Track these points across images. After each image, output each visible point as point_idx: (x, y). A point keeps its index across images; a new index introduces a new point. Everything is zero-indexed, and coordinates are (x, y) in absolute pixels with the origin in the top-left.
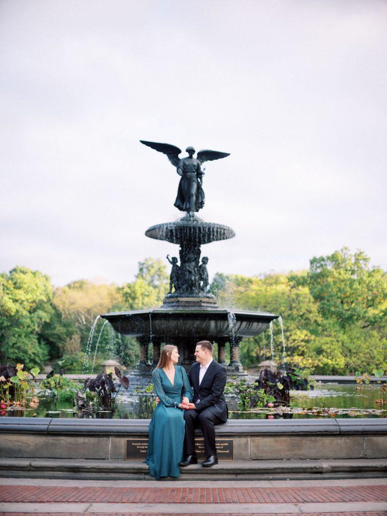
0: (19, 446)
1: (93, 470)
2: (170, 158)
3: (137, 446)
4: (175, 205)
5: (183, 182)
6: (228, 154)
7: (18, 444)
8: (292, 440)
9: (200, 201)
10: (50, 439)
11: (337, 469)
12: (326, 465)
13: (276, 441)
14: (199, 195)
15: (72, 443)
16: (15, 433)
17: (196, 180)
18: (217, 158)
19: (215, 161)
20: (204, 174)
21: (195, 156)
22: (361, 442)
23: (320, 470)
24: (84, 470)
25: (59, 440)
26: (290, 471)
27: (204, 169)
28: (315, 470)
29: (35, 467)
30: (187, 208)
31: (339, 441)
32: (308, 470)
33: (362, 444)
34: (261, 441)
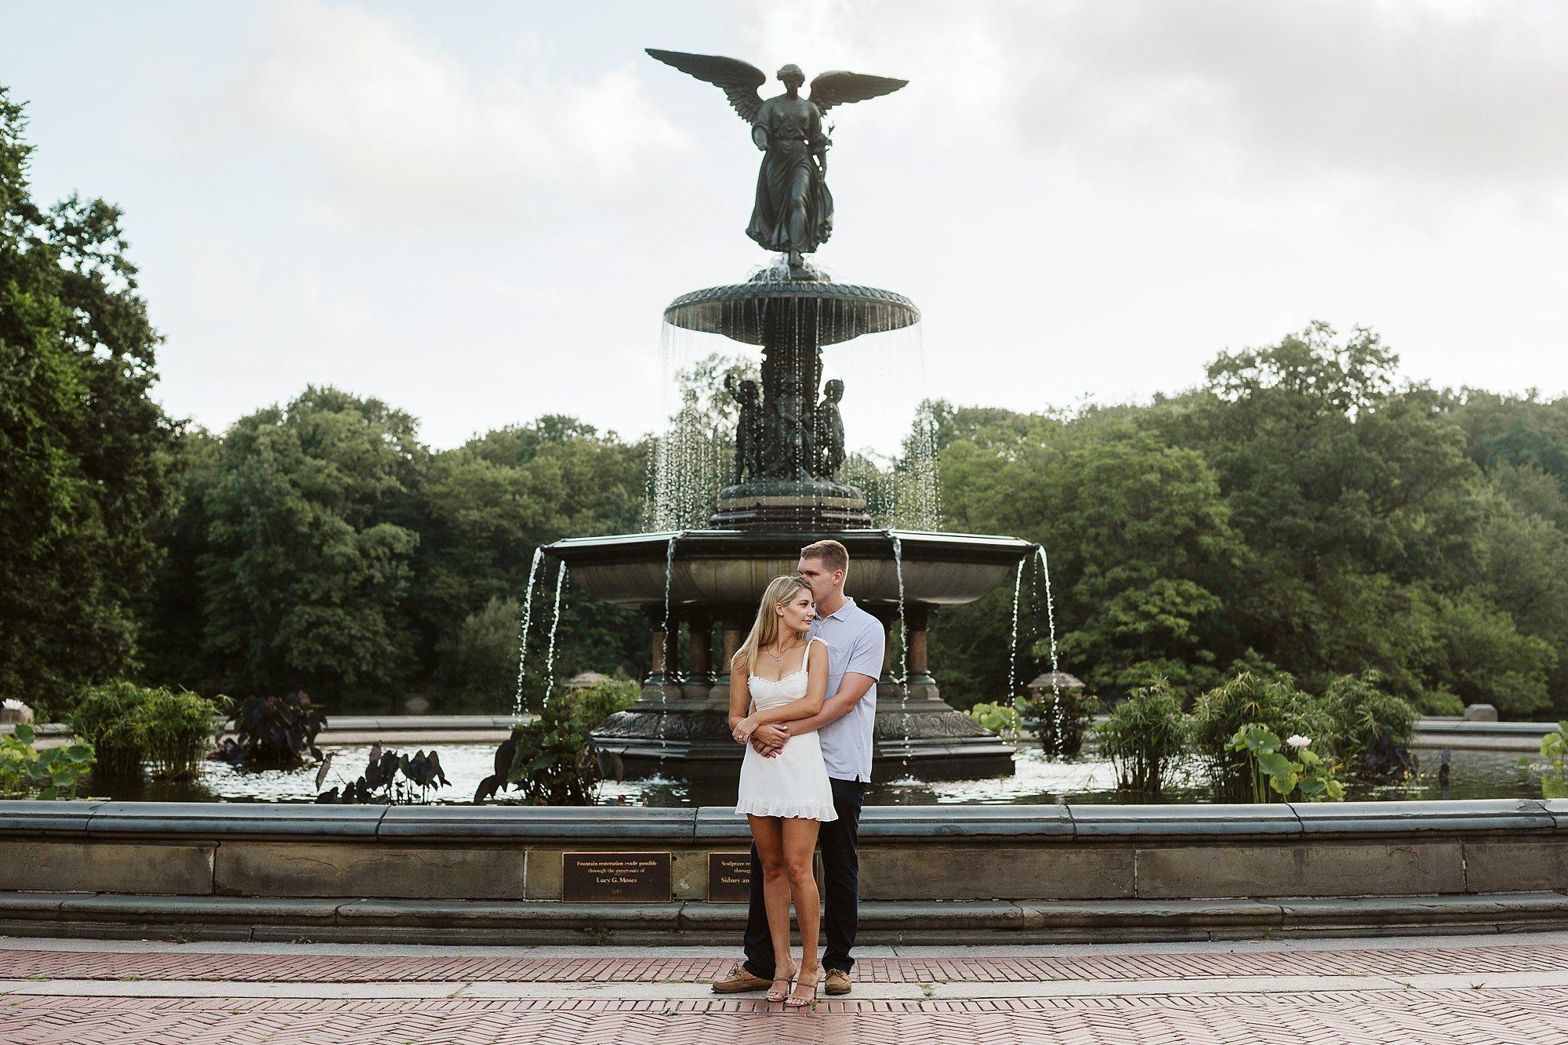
0: (312, 871)
1: (484, 922)
2: (733, 99)
3: (589, 867)
4: (749, 233)
5: (769, 167)
6: (903, 83)
7: (307, 865)
8: (958, 853)
9: (820, 221)
10: (384, 854)
11: (1058, 921)
12: (1029, 911)
13: (920, 858)
14: (815, 205)
15: (436, 861)
16: (300, 841)
17: (807, 161)
18: (869, 96)
19: (863, 104)
20: (830, 143)
21: (804, 92)
22: (1127, 860)
23: (1016, 923)
24: (464, 922)
25: (406, 855)
26: (945, 924)
27: (831, 130)
28: (1004, 923)
29: (347, 917)
30: (782, 241)
31: (1073, 857)
32: (988, 923)
33: (1131, 865)
34: (883, 855)
